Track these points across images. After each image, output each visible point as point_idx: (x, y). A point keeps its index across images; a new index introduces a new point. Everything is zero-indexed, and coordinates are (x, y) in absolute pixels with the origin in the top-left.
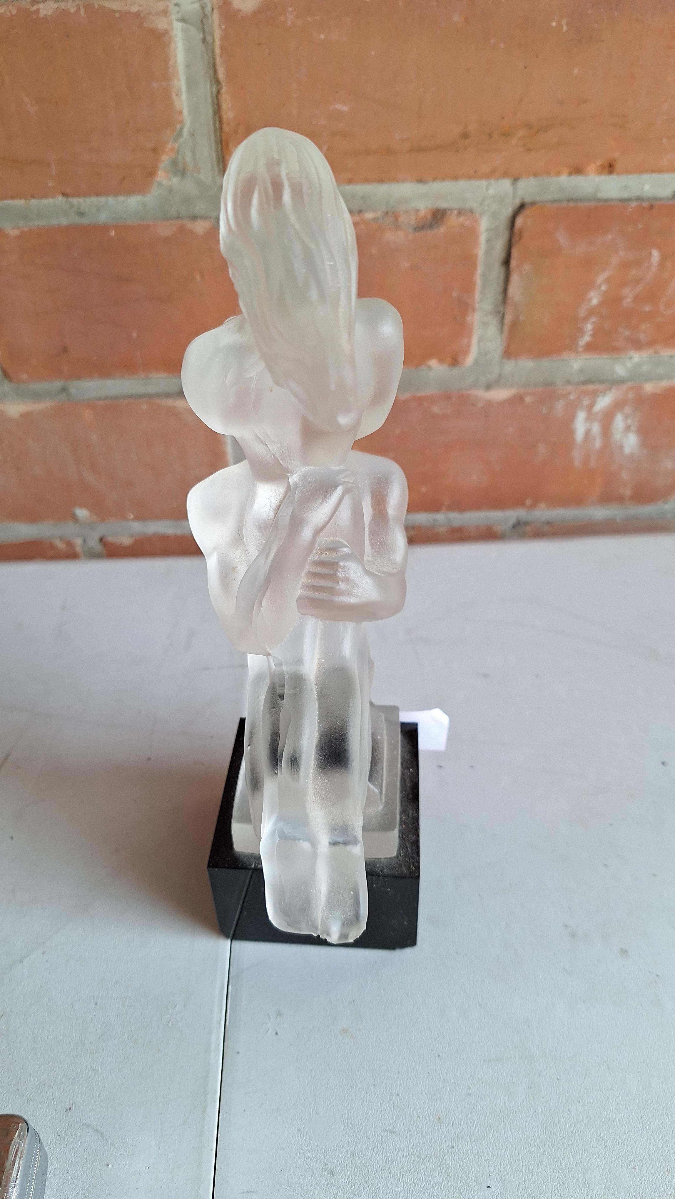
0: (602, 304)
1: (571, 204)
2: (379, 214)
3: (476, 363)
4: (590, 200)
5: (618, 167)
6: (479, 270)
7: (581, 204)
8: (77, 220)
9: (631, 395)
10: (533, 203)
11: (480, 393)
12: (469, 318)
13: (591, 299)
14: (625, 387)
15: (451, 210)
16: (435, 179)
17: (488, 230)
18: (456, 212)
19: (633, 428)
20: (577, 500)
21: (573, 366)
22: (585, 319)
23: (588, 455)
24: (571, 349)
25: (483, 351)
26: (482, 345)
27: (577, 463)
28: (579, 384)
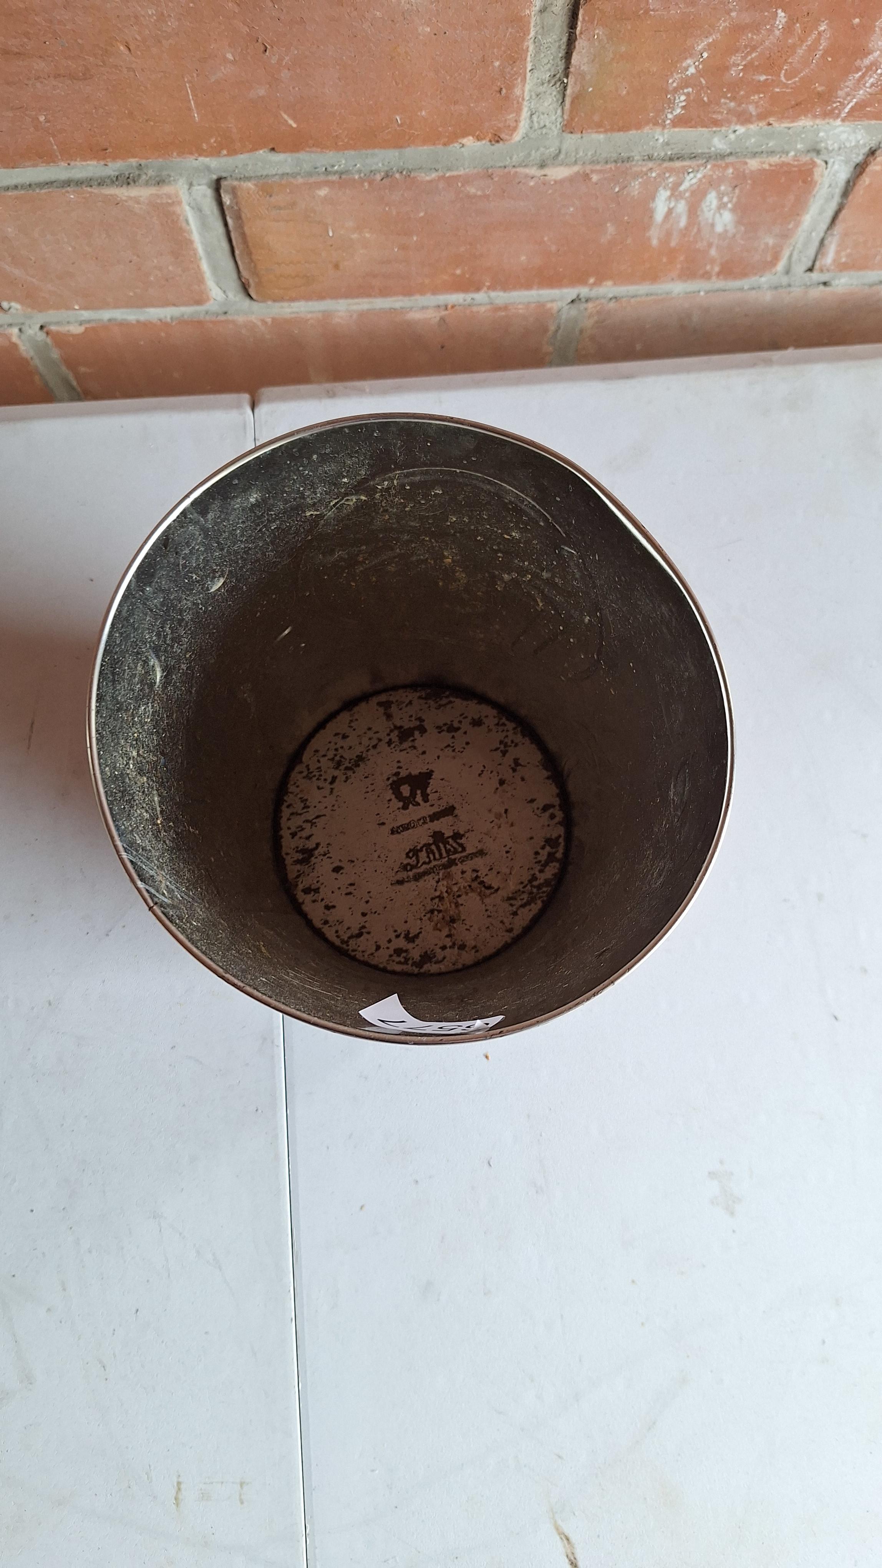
0: (701, 73)
3: (527, 138)
6: (532, 33)
9: (730, 170)
11: (532, 171)
12: (517, 91)
13: (686, 68)
14: (722, 163)
19: (730, 205)
20: (653, 277)
21: (657, 140)
22: (676, 90)
23: (669, 234)
24: (656, 124)
25: (536, 125)
26: (535, 118)
27: (655, 242)
28: (663, 160)
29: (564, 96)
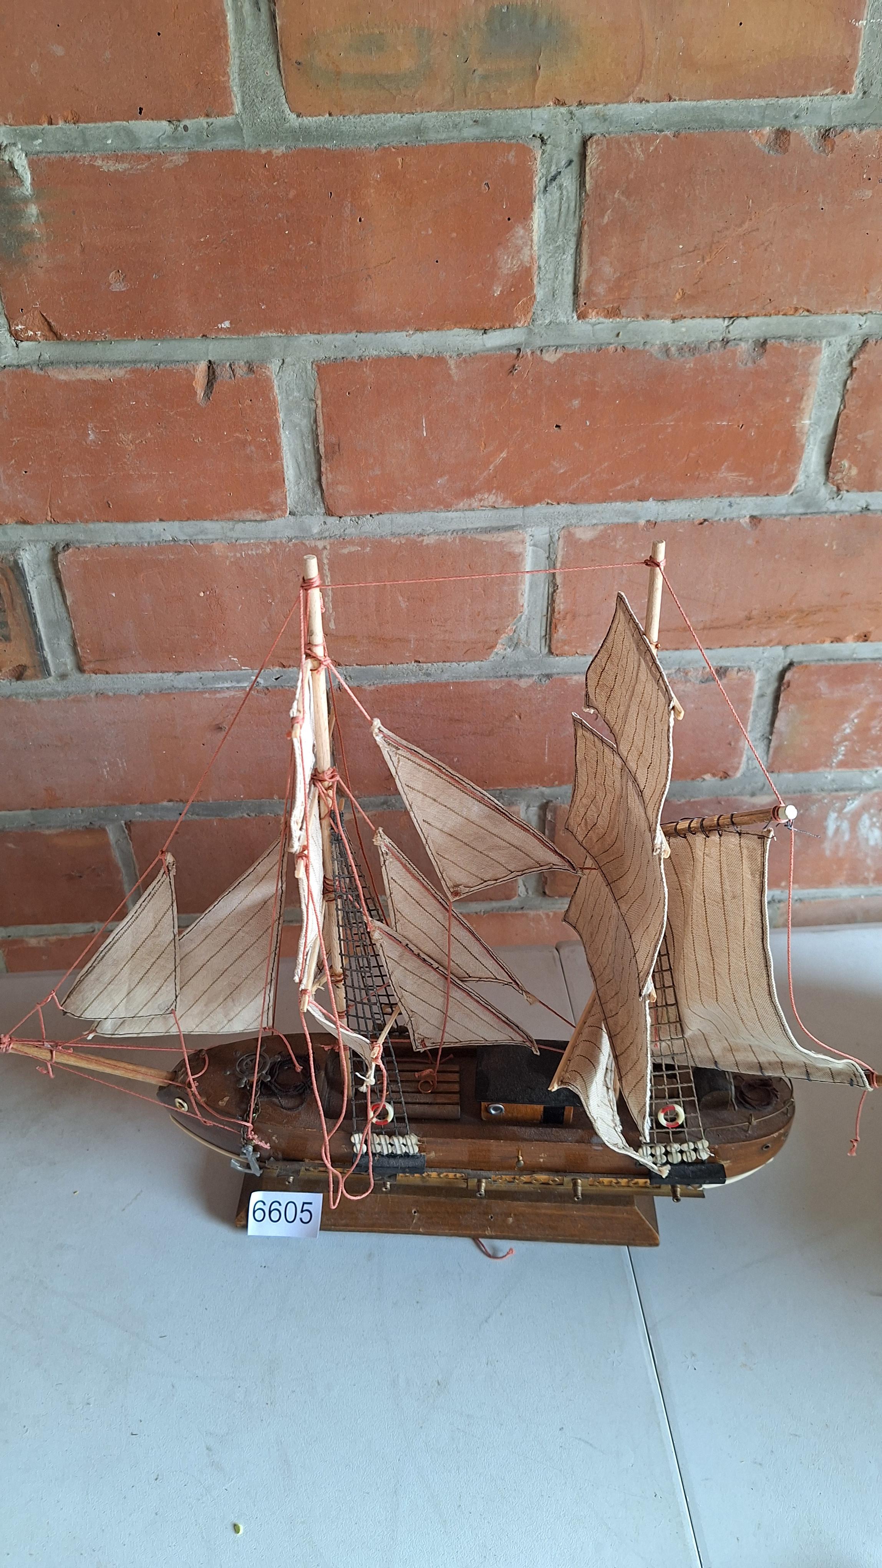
0: (854, 732)
1: (832, 663)
2: (673, 671)
3: (744, 775)
4: (848, 660)
5: (871, 638)
6: (752, 709)
7: (839, 663)
8: (424, 678)
9: (876, 798)
10: (800, 663)
11: (747, 798)
12: (740, 744)
13: (844, 730)
14: (870, 793)
15: (732, 668)
16: (721, 647)
17: (760, 680)
18: (736, 668)
19: (877, 825)
20: (827, 881)
21: (827, 778)
22: (839, 744)
23: (837, 846)
24: (826, 766)
25: (750, 767)
26: (750, 762)
27: (828, 853)
28: (832, 791)
29: (769, 747)
